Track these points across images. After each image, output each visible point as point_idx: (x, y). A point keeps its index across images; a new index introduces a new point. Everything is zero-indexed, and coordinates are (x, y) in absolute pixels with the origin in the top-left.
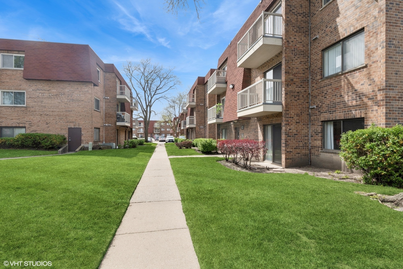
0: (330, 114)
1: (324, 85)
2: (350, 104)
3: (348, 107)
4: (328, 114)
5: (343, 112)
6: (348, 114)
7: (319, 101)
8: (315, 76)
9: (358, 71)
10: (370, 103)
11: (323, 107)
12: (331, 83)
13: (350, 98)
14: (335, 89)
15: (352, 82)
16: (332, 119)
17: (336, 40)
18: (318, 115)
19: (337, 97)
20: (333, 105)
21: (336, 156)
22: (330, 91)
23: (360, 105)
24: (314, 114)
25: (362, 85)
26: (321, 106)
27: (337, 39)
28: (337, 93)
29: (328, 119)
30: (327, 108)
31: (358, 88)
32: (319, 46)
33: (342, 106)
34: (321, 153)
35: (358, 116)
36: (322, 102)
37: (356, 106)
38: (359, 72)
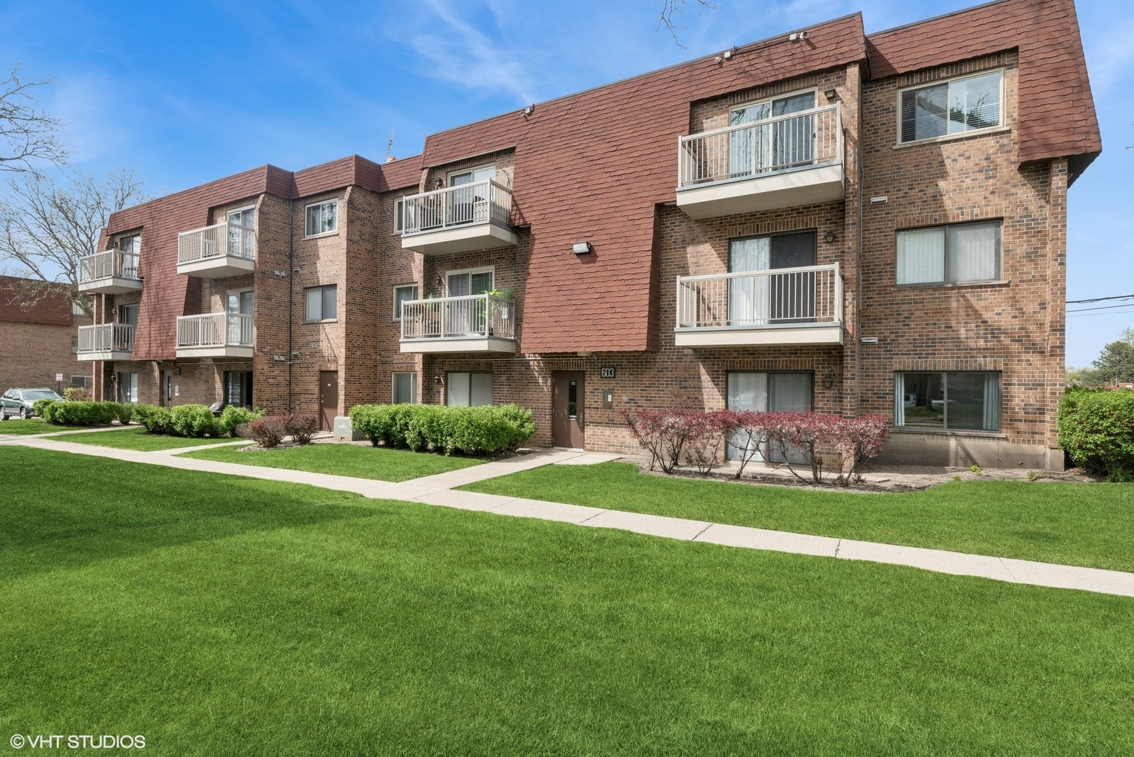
0: (919, 358)
1: (902, 300)
2: (972, 344)
3: (967, 349)
4: (913, 358)
5: (952, 357)
6: (966, 362)
7: (889, 329)
8: (874, 276)
9: (989, 290)
10: (1015, 347)
11: (900, 343)
12: (924, 299)
13: (971, 334)
14: (933, 313)
15: (977, 307)
16: (926, 368)
17: (936, 220)
18: (884, 358)
19: (939, 328)
20: (927, 343)
21: (933, 438)
22: (918, 314)
23: (994, 349)
24: (871, 355)
25: (997, 314)
26: (893, 340)
27: (940, 218)
28: (938, 320)
29: (913, 367)
30: (910, 347)
31: (990, 318)
32: (890, 220)
33: (950, 345)
34: (892, 435)
35: (990, 367)
36: (897, 333)
37: (984, 349)
38: (991, 291)
